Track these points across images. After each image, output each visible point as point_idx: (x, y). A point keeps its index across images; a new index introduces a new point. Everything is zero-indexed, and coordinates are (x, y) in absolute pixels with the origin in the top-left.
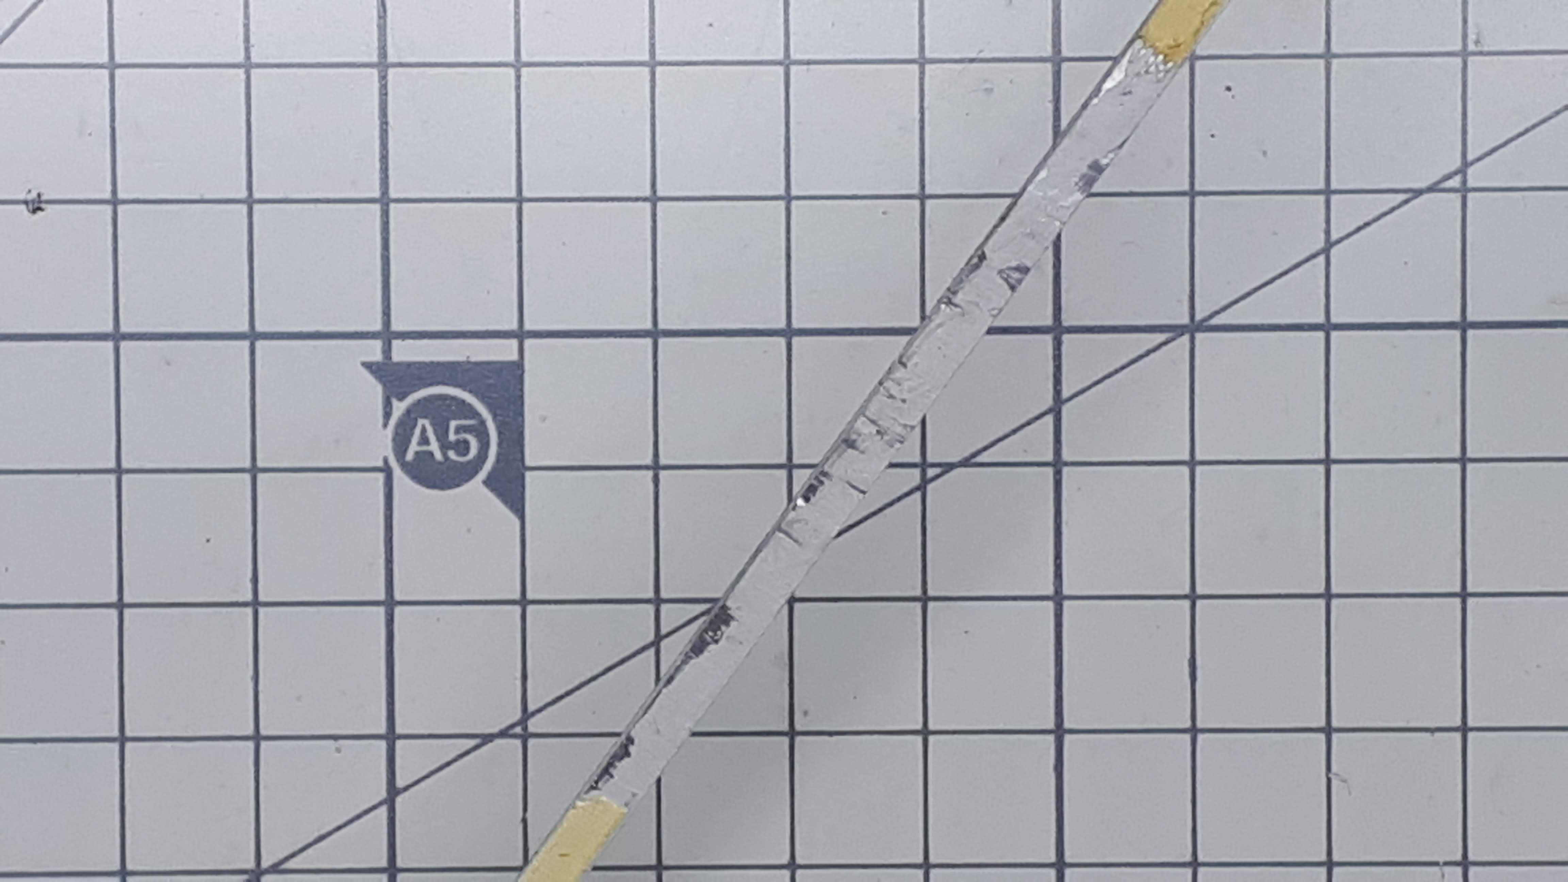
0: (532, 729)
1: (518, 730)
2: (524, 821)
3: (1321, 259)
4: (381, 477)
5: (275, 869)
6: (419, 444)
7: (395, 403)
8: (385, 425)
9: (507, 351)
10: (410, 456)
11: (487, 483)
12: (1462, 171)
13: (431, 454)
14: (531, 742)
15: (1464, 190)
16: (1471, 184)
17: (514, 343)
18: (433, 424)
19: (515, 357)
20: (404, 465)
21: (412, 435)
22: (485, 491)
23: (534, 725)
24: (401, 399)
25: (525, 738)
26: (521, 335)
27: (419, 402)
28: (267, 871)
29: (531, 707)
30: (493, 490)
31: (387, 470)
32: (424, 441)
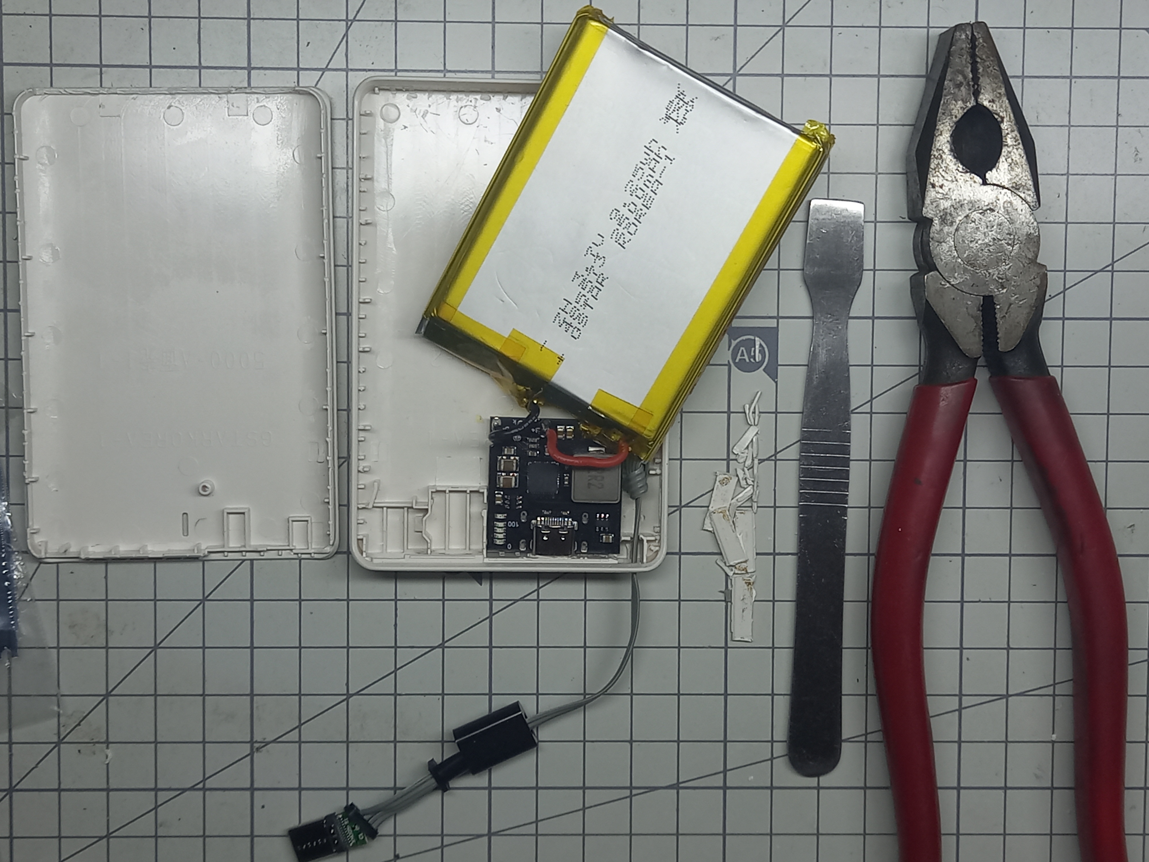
0: (778, 458)
1: (773, 458)
2: (775, 490)
3: (1062, 295)
4: (726, 367)
5: (686, 506)
6: (741, 356)
7: (733, 341)
8: (729, 350)
9: (773, 323)
10: (737, 361)
11: (764, 370)
12: (1112, 265)
13: (745, 359)
14: (778, 462)
15: (1113, 271)
16: (1115, 269)
17: (776, 320)
18: (746, 349)
19: (775, 325)
20: (735, 363)
21: (738, 352)
22: (764, 373)
23: (779, 456)
24: (735, 340)
25: (776, 460)
26: (778, 318)
27: (740, 341)
28: (684, 506)
29: (778, 450)
30: (766, 373)
31: (729, 365)
32: (743, 355)
